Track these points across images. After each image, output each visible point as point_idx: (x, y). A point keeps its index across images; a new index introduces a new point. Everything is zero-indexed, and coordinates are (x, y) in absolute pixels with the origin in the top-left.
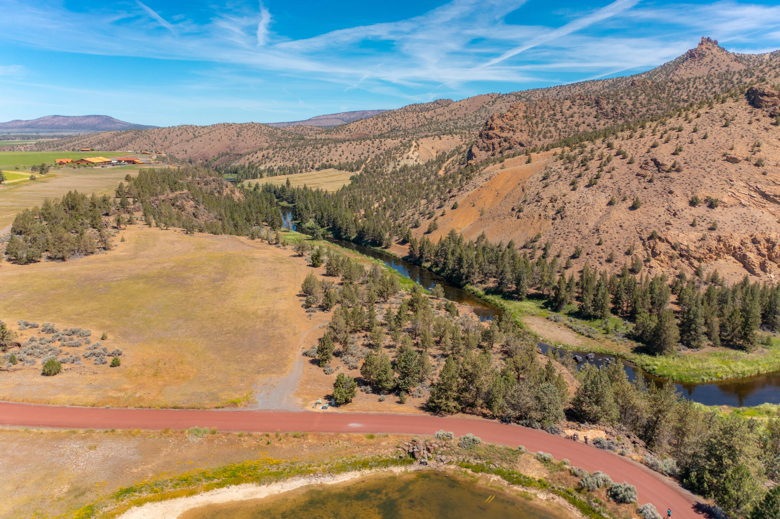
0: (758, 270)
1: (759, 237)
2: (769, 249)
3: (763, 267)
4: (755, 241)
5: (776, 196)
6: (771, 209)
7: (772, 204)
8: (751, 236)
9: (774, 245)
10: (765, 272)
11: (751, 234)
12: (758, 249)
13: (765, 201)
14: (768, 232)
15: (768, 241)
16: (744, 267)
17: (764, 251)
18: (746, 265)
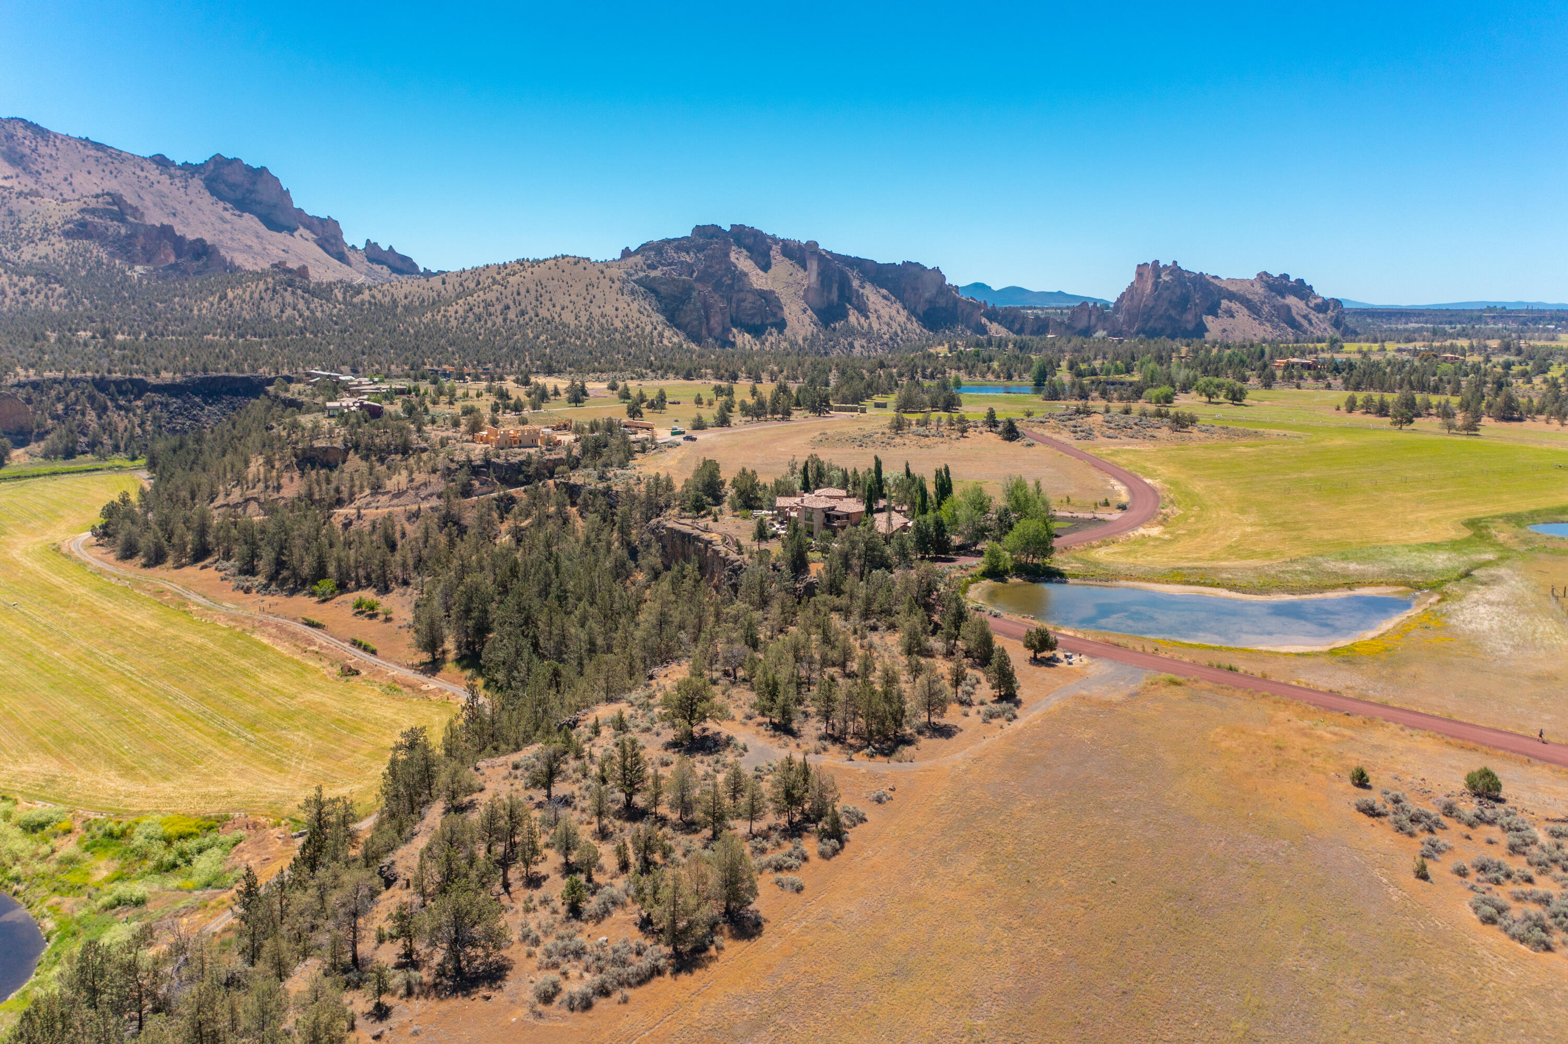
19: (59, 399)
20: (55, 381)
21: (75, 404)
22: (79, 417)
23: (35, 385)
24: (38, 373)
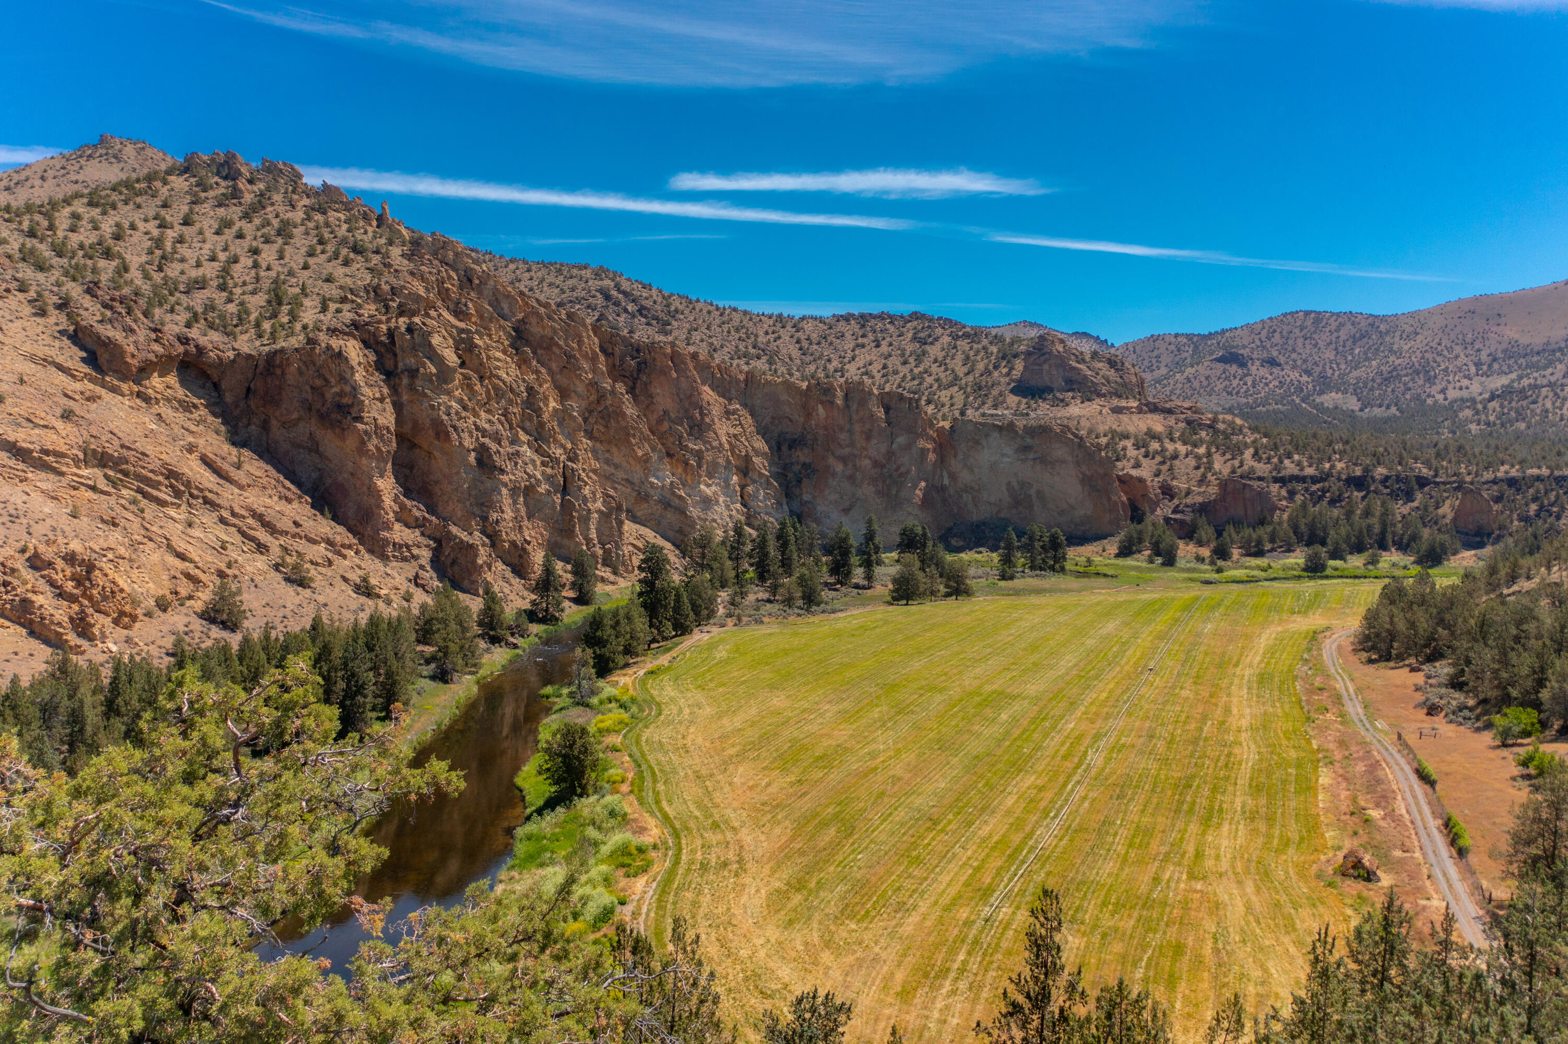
0: (72, 638)
1: (47, 553)
2: (78, 580)
3: (82, 627)
4: (36, 563)
5: (47, 452)
6: (43, 486)
7: (43, 475)
8: (23, 551)
9: (91, 567)
10: (91, 639)
11: (19, 545)
12: (52, 583)
13: (21, 466)
14: (61, 540)
15: (70, 558)
16: (32, 633)
17: (69, 586)
18: (37, 629)
19: (1535, 499)
20: (1538, 478)
21: (1552, 505)
22: (1552, 519)
23: (1512, 482)
24: (1522, 470)
